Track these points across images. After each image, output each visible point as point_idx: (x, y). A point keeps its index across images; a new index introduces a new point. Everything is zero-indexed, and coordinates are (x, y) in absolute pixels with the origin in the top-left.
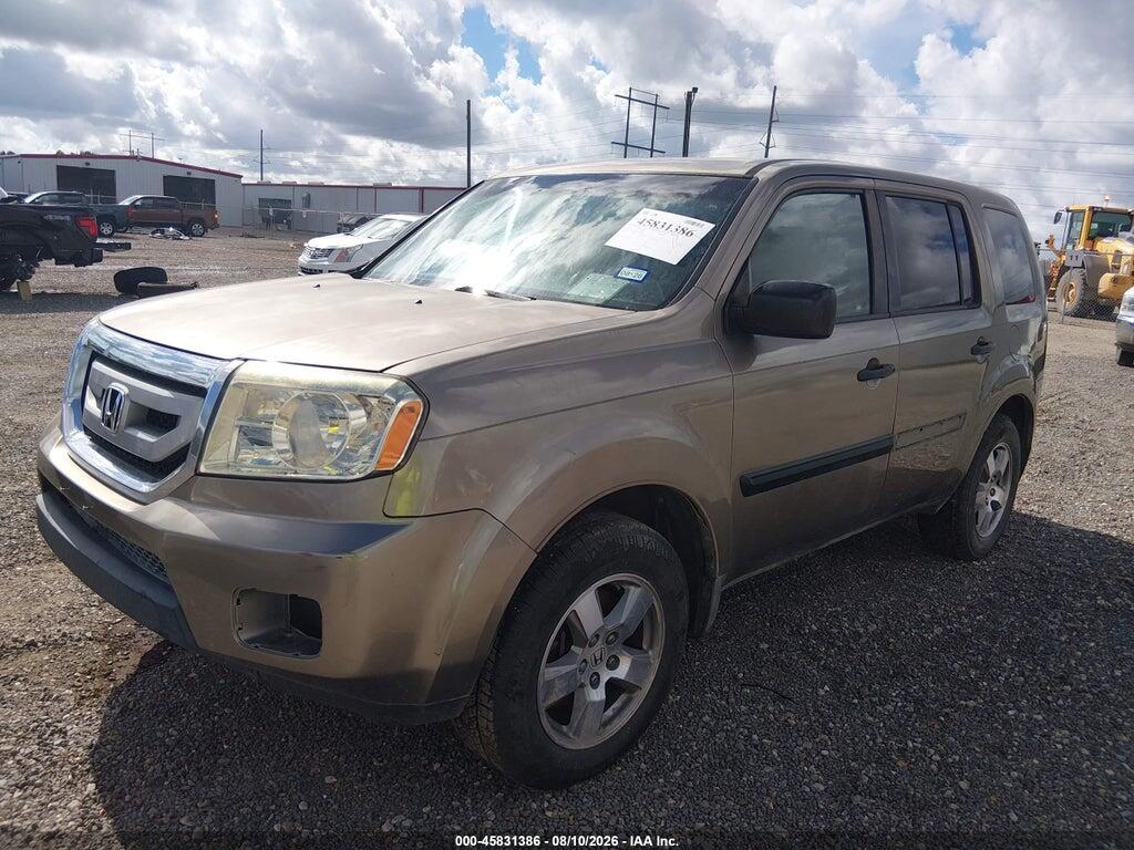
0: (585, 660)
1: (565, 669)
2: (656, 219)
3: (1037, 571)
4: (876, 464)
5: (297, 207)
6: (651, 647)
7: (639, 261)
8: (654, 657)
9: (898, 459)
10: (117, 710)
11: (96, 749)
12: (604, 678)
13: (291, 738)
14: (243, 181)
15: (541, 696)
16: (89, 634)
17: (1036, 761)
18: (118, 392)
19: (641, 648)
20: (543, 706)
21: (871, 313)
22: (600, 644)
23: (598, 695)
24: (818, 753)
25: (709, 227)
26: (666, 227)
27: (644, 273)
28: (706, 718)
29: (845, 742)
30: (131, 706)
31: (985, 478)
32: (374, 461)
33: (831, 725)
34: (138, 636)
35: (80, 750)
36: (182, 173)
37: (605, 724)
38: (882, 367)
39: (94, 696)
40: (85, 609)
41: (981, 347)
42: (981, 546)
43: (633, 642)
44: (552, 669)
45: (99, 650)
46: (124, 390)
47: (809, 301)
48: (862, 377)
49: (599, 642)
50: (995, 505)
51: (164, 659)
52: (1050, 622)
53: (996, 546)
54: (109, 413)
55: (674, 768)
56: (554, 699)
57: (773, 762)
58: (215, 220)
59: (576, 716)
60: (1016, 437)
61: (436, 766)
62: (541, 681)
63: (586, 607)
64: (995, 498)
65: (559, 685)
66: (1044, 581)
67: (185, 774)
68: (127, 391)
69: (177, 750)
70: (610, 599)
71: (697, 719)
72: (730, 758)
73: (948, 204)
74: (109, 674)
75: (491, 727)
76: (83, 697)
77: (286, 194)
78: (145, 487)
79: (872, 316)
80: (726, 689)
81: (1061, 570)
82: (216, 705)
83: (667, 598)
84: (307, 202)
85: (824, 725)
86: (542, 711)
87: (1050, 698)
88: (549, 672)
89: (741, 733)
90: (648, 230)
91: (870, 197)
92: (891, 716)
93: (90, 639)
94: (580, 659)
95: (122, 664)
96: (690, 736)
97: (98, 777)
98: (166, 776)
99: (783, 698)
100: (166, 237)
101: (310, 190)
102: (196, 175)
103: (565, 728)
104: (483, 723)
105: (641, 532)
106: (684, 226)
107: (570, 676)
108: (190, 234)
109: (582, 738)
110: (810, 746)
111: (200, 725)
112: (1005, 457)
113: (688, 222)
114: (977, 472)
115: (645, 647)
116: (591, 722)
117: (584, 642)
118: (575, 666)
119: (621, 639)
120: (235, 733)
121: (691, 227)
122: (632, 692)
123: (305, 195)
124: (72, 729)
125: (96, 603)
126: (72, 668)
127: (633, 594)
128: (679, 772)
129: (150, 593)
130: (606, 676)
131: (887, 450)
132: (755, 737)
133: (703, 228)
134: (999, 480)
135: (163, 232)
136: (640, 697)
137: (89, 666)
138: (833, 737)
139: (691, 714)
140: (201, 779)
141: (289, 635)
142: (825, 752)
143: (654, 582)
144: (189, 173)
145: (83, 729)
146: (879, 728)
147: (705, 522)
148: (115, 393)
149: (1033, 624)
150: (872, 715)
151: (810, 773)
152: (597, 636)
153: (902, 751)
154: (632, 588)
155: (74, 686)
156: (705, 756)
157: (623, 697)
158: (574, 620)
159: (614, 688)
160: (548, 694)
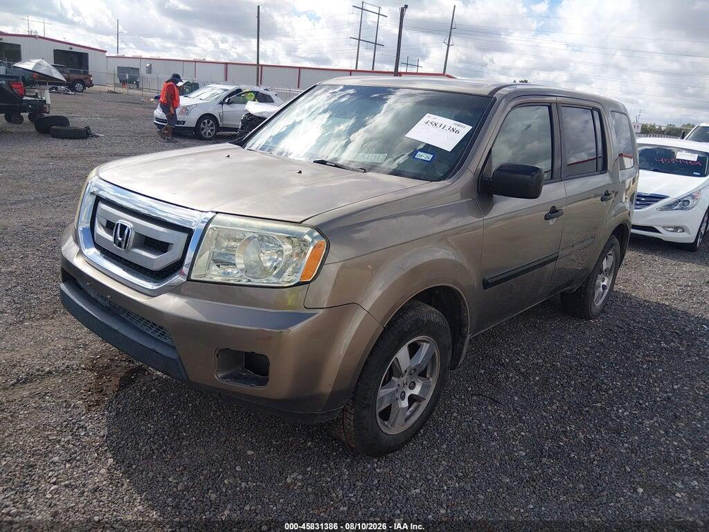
0: (399, 385)
1: (390, 390)
2: (435, 121)
3: (626, 326)
4: (550, 266)
5: (143, 72)
6: (431, 376)
7: (428, 148)
8: (433, 382)
9: (560, 264)
10: (114, 413)
11: (107, 437)
12: (408, 395)
13: (222, 428)
14: (107, 54)
15: (377, 407)
16: (83, 366)
17: (636, 438)
18: (125, 227)
19: (426, 377)
20: (378, 411)
21: (552, 178)
22: (406, 376)
23: (405, 403)
24: (519, 434)
25: (469, 128)
26: (442, 126)
27: (431, 156)
28: (455, 414)
29: (533, 428)
30: (121, 410)
31: (601, 272)
32: (299, 275)
33: (524, 418)
34: (113, 367)
35: (98, 438)
36: (66, 48)
37: (406, 420)
38: (557, 211)
39: (96, 405)
40: (76, 350)
41: (606, 196)
42: (596, 311)
43: (423, 374)
44: (383, 391)
45: (92, 376)
46: (129, 225)
47: (529, 177)
48: (547, 218)
49: (406, 375)
50: (604, 287)
51: (133, 381)
52: (636, 357)
53: (603, 311)
54: (120, 239)
55: (442, 444)
56: (383, 407)
57: (494, 439)
58: (91, 82)
59: (392, 416)
60: (618, 248)
61: (309, 444)
62: (378, 398)
63: (403, 355)
64: (605, 283)
65: (386, 400)
66: (631, 332)
67: (165, 451)
68: (132, 225)
69: (156, 437)
70: (414, 350)
71: (450, 415)
72: (471, 437)
73: (592, 110)
74: (102, 391)
75: (352, 423)
76: (90, 406)
77: (135, 64)
78: (149, 286)
79: (552, 180)
80: (463, 397)
81: (640, 325)
82: (173, 409)
83: (442, 349)
84: (149, 70)
85: (520, 417)
86: (377, 414)
87: (641, 402)
88: (383, 392)
89: (475, 423)
90: (432, 128)
91: (554, 107)
92: (556, 412)
93: (85, 369)
94: (396, 384)
95: (108, 384)
96: (448, 425)
97: (113, 454)
98: (154, 453)
99: (496, 402)
100: (59, 93)
101: (152, 62)
102: (75, 49)
103: (386, 423)
104: (347, 421)
105: (432, 312)
106: (453, 126)
107: (393, 394)
108: (73, 89)
109: (394, 429)
110: (514, 430)
111: (166, 421)
112: (611, 258)
113: (455, 124)
114: (598, 269)
115: (428, 376)
116: (400, 419)
117: (400, 375)
118: (395, 389)
119: (418, 372)
120: (188, 426)
121: (458, 128)
122: (420, 402)
123: (148, 65)
124: (89, 426)
125: (82, 346)
126: (79, 387)
127: (425, 347)
128: (445, 446)
129: (159, 349)
130: (409, 393)
131: (555, 259)
132: (484, 425)
133: (465, 129)
134: (608, 272)
135: (56, 89)
136: (424, 404)
137: (88, 386)
138: (526, 425)
139: (446, 412)
140: (174, 454)
141: (244, 374)
142: (523, 433)
143: (437, 340)
144: (71, 48)
145: (96, 426)
146: (550, 419)
147: (464, 304)
148: (123, 227)
149: (628, 358)
150: (545, 412)
151: (517, 445)
152: (406, 371)
153: (565, 432)
154: (425, 344)
155: (82, 399)
156: (458, 436)
157: (415, 404)
158: (396, 363)
159: (412, 399)
160: (381, 404)
